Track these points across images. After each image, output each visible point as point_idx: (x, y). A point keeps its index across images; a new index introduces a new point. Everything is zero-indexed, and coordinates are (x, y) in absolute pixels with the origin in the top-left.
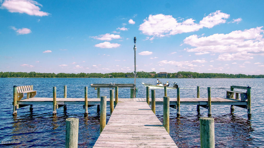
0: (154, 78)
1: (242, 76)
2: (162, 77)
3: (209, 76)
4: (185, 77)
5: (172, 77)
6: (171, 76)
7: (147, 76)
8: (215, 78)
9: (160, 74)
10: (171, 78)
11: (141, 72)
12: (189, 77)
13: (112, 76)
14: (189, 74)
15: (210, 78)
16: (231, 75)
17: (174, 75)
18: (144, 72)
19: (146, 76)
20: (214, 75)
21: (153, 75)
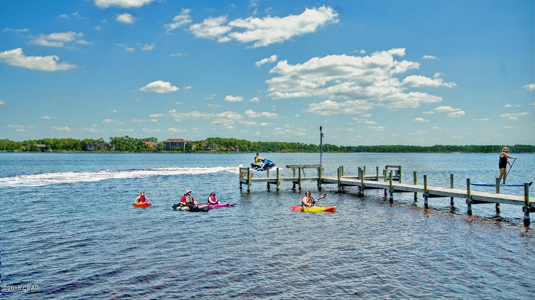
0: (155, 151)
1: (331, 148)
2: (173, 150)
3: (271, 148)
4: (225, 149)
5: (197, 150)
6: (194, 147)
7: (138, 148)
8: (284, 152)
9: (168, 143)
10: (194, 152)
11: (122, 138)
12: (232, 150)
13: (46, 148)
14: (231, 144)
15: (274, 152)
16: (312, 146)
17: (200, 145)
18: (130, 138)
19: (136, 147)
20: (280, 145)
21: (151, 144)
